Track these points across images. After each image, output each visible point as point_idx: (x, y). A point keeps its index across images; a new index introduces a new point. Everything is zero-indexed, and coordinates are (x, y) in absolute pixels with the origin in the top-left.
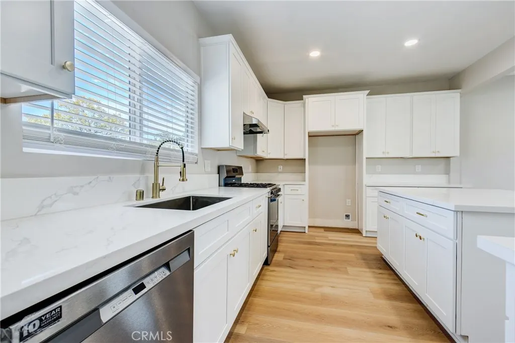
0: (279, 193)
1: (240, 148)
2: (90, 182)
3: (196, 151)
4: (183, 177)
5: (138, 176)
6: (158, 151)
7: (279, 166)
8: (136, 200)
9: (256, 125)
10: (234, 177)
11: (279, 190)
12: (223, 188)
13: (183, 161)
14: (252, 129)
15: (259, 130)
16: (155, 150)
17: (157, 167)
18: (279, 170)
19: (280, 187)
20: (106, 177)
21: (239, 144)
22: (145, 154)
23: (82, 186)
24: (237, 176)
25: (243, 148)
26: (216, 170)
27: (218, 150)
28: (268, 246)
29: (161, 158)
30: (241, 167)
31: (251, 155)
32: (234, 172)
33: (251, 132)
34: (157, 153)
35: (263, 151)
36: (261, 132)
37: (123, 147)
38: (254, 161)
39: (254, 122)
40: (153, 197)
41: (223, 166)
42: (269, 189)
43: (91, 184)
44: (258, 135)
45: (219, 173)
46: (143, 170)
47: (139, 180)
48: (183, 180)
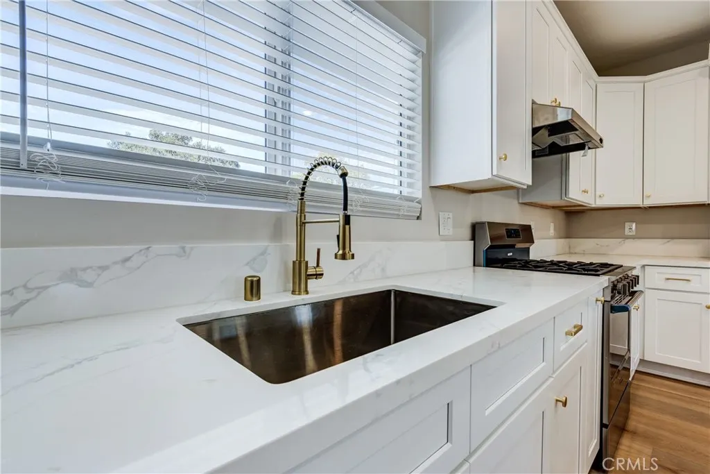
0: (635, 289)
1: (524, 181)
2: (127, 260)
3: (418, 193)
4: (344, 248)
5: (264, 244)
6: (303, 189)
7: (627, 225)
8: (245, 299)
9: (566, 127)
10: (513, 246)
11: (636, 280)
12: (483, 271)
13: (345, 208)
14: (556, 139)
15: (574, 139)
16: (297, 188)
17: (302, 224)
18: (627, 232)
19: (635, 273)
20: (174, 247)
21: (521, 172)
22: (286, 198)
23: (104, 268)
24: (519, 246)
25: (530, 183)
26: (467, 232)
27: (473, 192)
28: (602, 425)
29: (309, 206)
30: (529, 227)
31: (554, 200)
32: (509, 236)
33: (555, 149)
34: (302, 195)
35: (585, 191)
36: (580, 147)
37: (222, 182)
38: (561, 216)
39: (562, 117)
40: (293, 292)
41: (483, 223)
42: (604, 280)
43: (128, 264)
44: (572, 155)
45: (473, 238)
46: (277, 232)
47: (263, 253)
48: (344, 257)
